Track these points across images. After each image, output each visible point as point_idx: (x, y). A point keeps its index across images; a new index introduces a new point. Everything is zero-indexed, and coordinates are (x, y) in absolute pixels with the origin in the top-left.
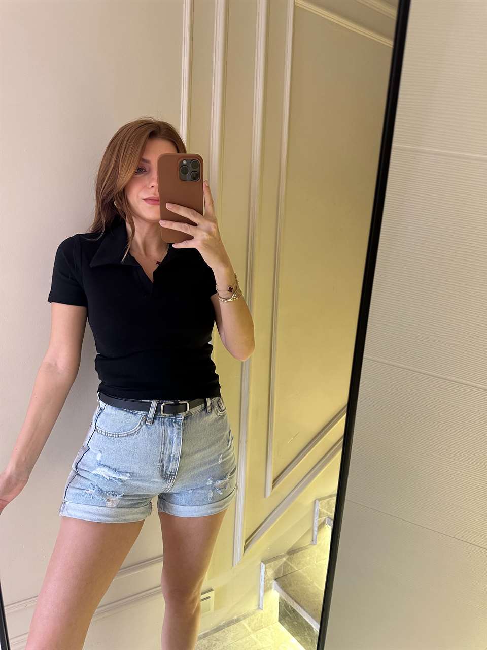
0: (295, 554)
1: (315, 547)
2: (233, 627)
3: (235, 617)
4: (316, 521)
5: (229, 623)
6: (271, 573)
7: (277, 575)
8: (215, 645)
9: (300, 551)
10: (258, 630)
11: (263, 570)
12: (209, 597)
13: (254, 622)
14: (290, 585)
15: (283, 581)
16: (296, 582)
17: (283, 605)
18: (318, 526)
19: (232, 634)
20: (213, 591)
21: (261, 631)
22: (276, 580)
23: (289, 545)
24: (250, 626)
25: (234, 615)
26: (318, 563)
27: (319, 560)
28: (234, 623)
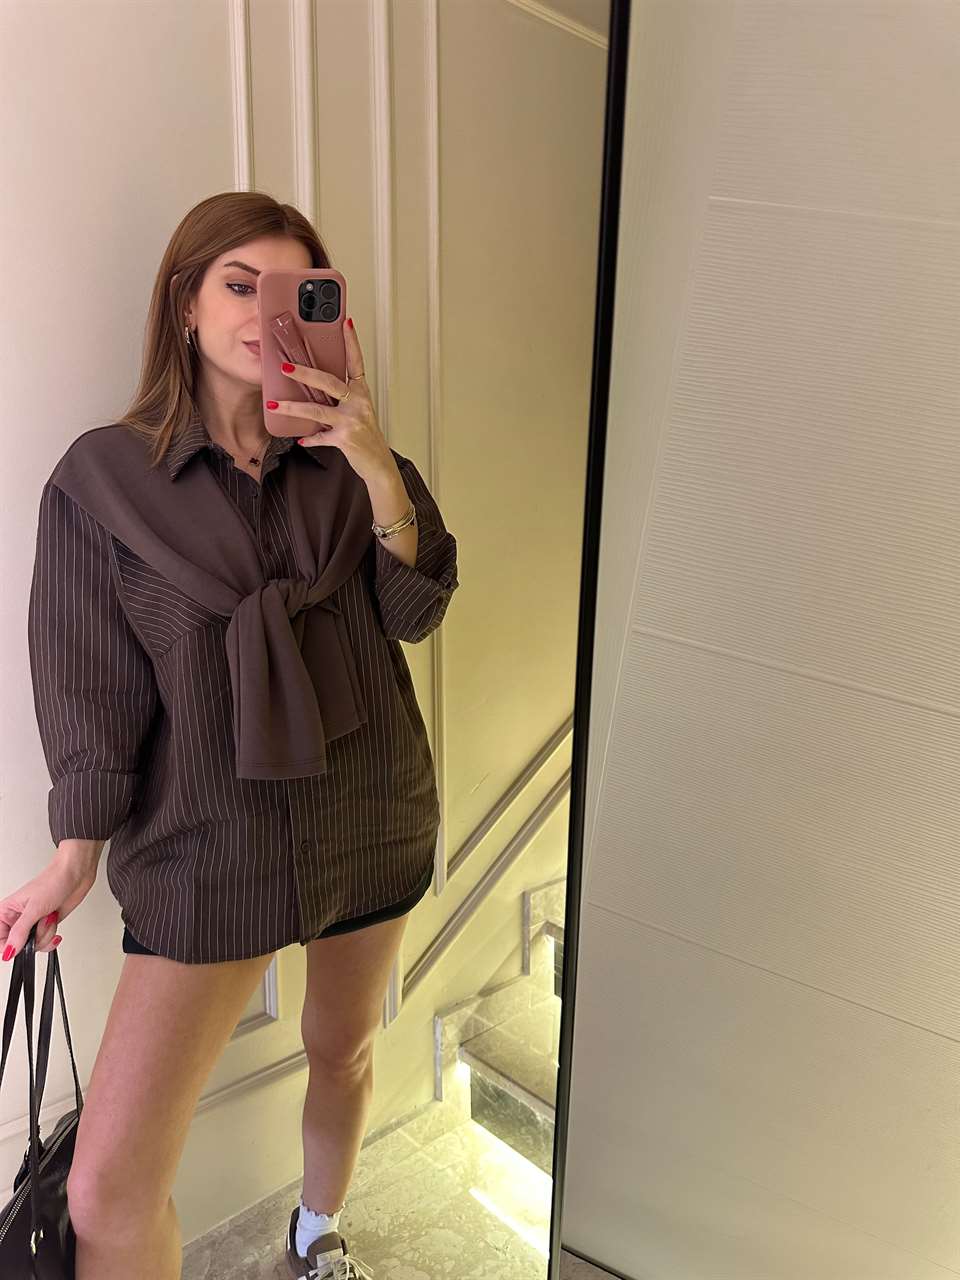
0: (494, 995)
1: (528, 978)
2: (389, 1136)
3: (393, 1120)
4: (526, 932)
6: (451, 1033)
7: (463, 1037)
8: (360, 1173)
9: (500, 989)
10: (436, 1138)
11: (439, 1030)
13: (429, 1124)
14: (490, 1050)
15: (476, 1045)
16: (499, 1044)
17: (478, 1089)
18: (531, 937)
19: (391, 1151)
21: (440, 1139)
22: (461, 1045)
23: (482, 981)
24: (420, 1132)
25: (392, 1117)
26: (535, 1008)
27: (537, 1002)
28: (393, 1130)
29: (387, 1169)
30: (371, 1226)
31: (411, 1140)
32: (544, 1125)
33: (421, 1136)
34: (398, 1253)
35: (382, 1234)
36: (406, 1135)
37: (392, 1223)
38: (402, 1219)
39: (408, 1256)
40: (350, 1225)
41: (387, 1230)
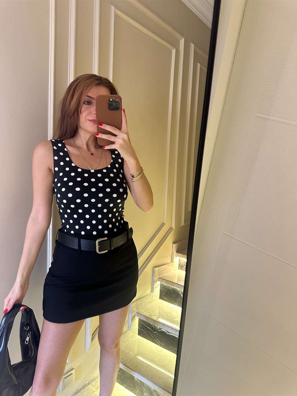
1: (131, 330)
3: (87, 382)
4: (130, 316)
5: (83, 387)
12: (72, 374)
18: (131, 318)
20: (74, 370)
24: (96, 385)
26: (132, 340)
27: (133, 338)
31: (93, 388)
32: (137, 380)
33: (96, 387)
36: (91, 387)
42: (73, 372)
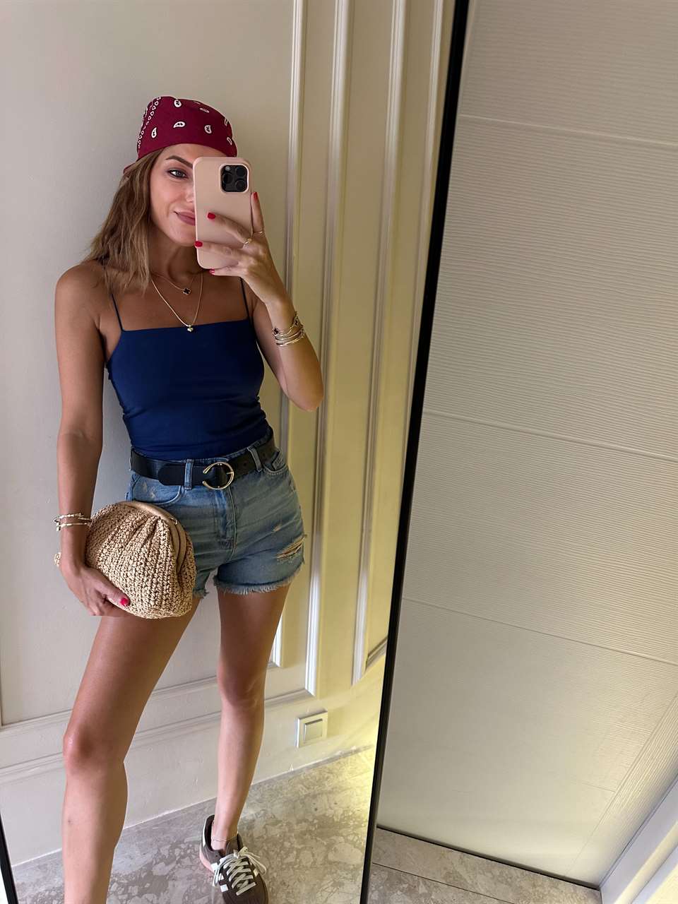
2: (350, 758)
3: (354, 748)
5: (346, 754)
12: (321, 720)
20: (327, 713)
25: (353, 746)
28: (352, 754)
29: (346, 779)
30: (329, 813)
34: (344, 834)
35: (336, 820)
37: (343, 814)
38: (350, 814)
39: (350, 838)
40: (316, 809)
41: (339, 817)
42: (324, 716)
